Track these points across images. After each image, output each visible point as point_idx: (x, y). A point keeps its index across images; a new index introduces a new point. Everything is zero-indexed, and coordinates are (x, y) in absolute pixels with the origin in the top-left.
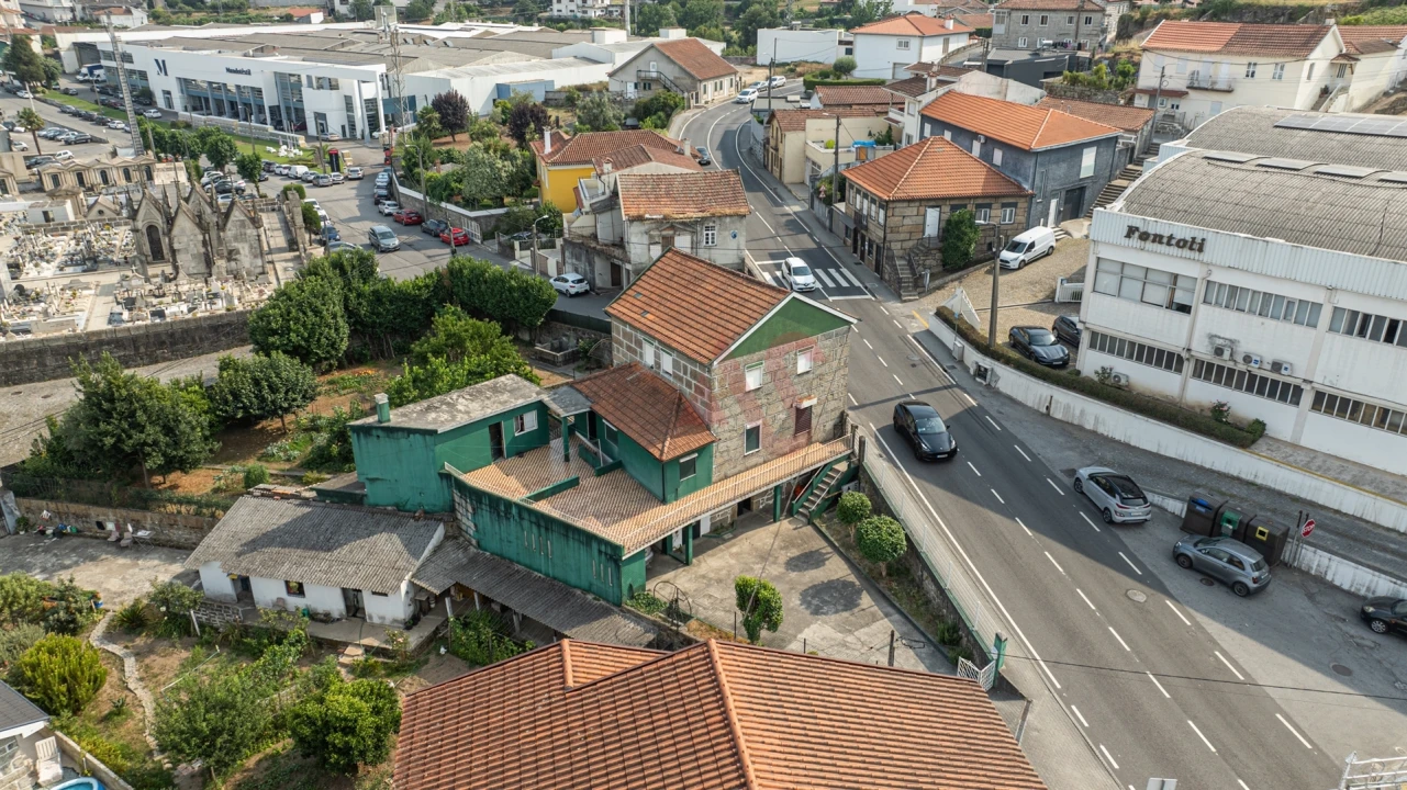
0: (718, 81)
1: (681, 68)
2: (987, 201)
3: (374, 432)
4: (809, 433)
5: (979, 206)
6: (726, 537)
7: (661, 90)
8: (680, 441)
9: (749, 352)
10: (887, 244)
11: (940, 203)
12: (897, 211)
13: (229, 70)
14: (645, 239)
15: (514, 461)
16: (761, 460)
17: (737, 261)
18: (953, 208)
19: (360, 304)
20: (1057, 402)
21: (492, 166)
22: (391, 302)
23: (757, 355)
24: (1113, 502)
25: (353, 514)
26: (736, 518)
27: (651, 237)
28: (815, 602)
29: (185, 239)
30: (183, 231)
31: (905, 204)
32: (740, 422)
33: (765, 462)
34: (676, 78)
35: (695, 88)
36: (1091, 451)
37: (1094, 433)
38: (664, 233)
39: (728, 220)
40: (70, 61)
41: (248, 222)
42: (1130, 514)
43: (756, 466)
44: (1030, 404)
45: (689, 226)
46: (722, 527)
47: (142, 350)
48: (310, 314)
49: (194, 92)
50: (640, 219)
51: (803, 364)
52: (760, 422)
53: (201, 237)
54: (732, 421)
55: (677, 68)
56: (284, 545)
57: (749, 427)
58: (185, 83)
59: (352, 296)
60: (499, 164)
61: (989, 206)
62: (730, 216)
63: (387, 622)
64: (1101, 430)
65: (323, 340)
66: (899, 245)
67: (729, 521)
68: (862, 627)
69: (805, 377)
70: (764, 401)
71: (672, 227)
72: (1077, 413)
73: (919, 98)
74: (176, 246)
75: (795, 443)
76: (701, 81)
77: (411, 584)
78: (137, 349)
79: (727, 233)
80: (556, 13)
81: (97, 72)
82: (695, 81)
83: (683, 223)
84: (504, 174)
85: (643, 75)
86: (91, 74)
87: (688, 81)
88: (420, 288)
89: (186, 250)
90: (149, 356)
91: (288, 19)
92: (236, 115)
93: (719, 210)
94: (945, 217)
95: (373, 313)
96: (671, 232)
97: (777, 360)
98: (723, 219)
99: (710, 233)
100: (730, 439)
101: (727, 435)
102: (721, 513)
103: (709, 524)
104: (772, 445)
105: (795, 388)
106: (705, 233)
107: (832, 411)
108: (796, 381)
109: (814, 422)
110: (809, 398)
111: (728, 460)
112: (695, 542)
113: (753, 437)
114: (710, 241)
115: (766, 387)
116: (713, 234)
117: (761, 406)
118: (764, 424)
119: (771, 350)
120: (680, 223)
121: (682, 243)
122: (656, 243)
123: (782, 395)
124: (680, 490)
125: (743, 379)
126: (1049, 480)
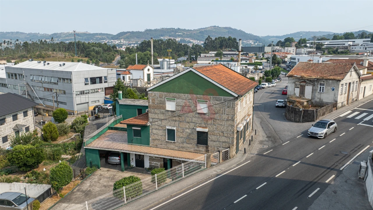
4: (207, 148)
9: (166, 91)
16: (177, 148)
17: (334, 101)
23: (172, 95)
27: (296, 85)
32: (163, 124)
33: (179, 150)
38: (301, 83)
39: (331, 81)
45: (312, 82)
50: (292, 76)
52: (175, 128)
54: (159, 122)
57: (168, 128)
70: (177, 119)
71: (305, 82)
75: (197, 149)
79: (329, 88)
83: (310, 81)
86: (290, 63)
93: (327, 76)
96: (304, 84)
97: (184, 101)
98: (328, 81)
99: (322, 86)
100: (158, 129)
101: (157, 127)
102: (154, 163)
103: (149, 164)
104: (183, 143)
105: (196, 119)
106: (319, 86)
107: (223, 142)
108: (197, 116)
109: (209, 143)
110: (206, 127)
111: (158, 139)
112: (141, 168)
113: (171, 134)
114: (322, 90)
115: (178, 112)
116: (323, 87)
117: (176, 121)
118: (177, 130)
119: (180, 94)
120: (308, 80)
121: (308, 89)
122: (298, 88)
123: (187, 119)
124: (133, 141)
125: (164, 103)
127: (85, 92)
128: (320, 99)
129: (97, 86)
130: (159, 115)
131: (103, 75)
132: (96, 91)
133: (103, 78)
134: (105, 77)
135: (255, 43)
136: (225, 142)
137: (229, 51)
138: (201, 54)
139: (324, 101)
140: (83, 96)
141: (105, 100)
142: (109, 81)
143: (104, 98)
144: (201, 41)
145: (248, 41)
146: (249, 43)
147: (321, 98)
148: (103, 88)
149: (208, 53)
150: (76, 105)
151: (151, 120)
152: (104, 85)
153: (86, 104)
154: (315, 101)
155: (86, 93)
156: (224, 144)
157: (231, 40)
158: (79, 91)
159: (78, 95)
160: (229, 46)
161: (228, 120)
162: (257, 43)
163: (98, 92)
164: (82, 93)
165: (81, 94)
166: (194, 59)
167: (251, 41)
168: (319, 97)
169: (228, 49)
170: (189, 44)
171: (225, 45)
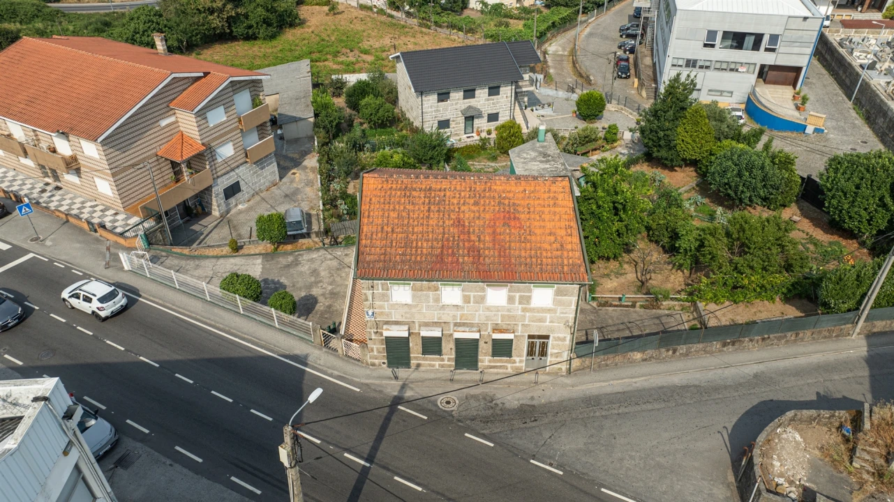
126: (147, 431)
127: (700, 63)
129: (740, 55)
131: (767, 30)
132: (732, 66)
133: (766, 38)
134: (774, 38)
141: (749, 95)
148: (755, 64)
152: (762, 58)
155: (701, 67)
158: (683, 59)
159: (679, 66)
163: (737, 70)
164: (691, 64)
165: (687, 65)
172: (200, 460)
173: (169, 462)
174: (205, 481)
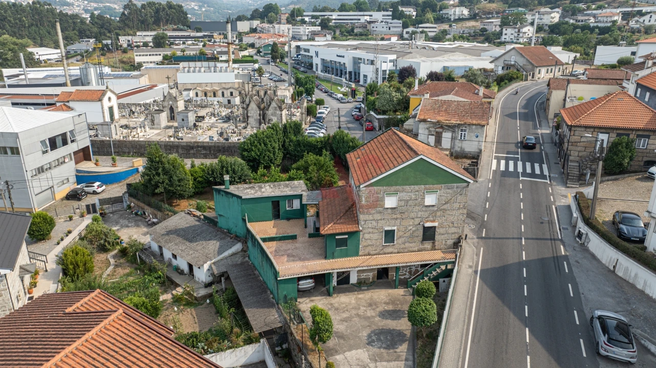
0: (550, 68)
1: (527, 60)
2: (647, 133)
3: (221, 193)
4: (434, 243)
5: (639, 136)
6: (363, 288)
7: (515, 71)
8: (337, 226)
9: (387, 185)
10: (569, 152)
11: (609, 131)
12: (577, 133)
13: (337, 56)
14: (427, 132)
15: (284, 222)
16: (396, 251)
17: (477, 150)
18: (618, 135)
19: (290, 145)
20: (621, 264)
21: (390, 95)
22: (304, 146)
23: (393, 188)
24: (603, 339)
25: (211, 229)
26: (376, 280)
27: (430, 131)
28: (374, 338)
29: (253, 112)
30: (252, 109)
31: (583, 129)
32: (380, 225)
33: (398, 253)
34: (524, 65)
35: (534, 70)
36: (630, 304)
37: (642, 292)
38: (437, 130)
39: (474, 127)
40: (293, 51)
41: (278, 108)
42: (614, 353)
43: (391, 253)
44: (604, 262)
45: (452, 128)
46: (365, 282)
47: (212, 152)
48: (263, 145)
49: (326, 65)
50: (424, 121)
51: (430, 200)
52: (395, 228)
53: (259, 112)
54: (374, 223)
55: (525, 60)
56: (178, 235)
57: (387, 229)
58: (323, 60)
59: (287, 140)
60: (394, 94)
61: (648, 137)
62: (475, 125)
63: (200, 282)
64: (647, 291)
65: (266, 158)
66: (576, 154)
67: (371, 280)
68: (385, 361)
69: (431, 208)
70: (399, 216)
71: (442, 127)
72: (633, 275)
73: (636, 73)
74: (249, 115)
75: (421, 247)
76: (537, 67)
77: (210, 266)
78: (210, 151)
79: (473, 134)
80: (503, 40)
81: (299, 56)
82: (534, 67)
83: (449, 126)
84: (395, 99)
85: (507, 62)
86: (297, 57)
87: (530, 67)
88: (318, 142)
89: (253, 117)
90: (215, 155)
91: (382, 39)
92: (337, 75)
93: (469, 121)
94: (612, 140)
95: (295, 150)
96: (441, 130)
97: (409, 194)
98: (471, 126)
99: (463, 133)
100: (372, 233)
101: (371, 230)
102: (364, 274)
103: (356, 278)
104: (404, 243)
105: (423, 213)
106: (460, 132)
107: (452, 233)
108: (424, 209)
109: (437, 237)
110: (433, 221)
111: (371, 245)
112: (345, 286)
113: (389, 236)
114: (463, 137)
115: (400, 208)
116: (465, 134)
117: (397, 219)
118: (398, 230)
119: (404, 187)
120: (447, 126)
121: (447, 136)
122: (432, 135)
123: (412, 215)
124: (336, 254)
125: (383, 200)
126: (575, 312)
127: (45, 167)
128: (461, 148)
129: (61, 152)
130: (375, 215)
131: (66, 129)
132: (60, 162)
133: (68, 134)
134: (72, 133)
135: (200, 7)
136: (455, 233)
137: (174, 30)
138: (120, 37)
139: (466, 150)
140: (43, 176)
141: (76, 175)
142: (78, 138)
143: (74, 173)
144: (91, 2)
145: (188, 3)
146: (190, 7)
147: (463, 147)
148: (70, 154)
149: (135, 35)
150: (34, 196)
151: (363, 223)
152: (72, 148)
153: (49, 191)
154: (456, 151)
155: (46, 169)
156: (453, 235)
157: (175, 9)
158: (35, 169)
159: (36, 175)
160: (172, 20)
161: (459, 209)
162: (204, 7)
163: (64, 162)
164: (41, 170)
165: (39, 173)
166: (109, 49)
167: (193, 4)
168: (460, 145)
169: (171, 26)
170: (65, 7)
171: (165, 18)
172: (570, 285)
173: (582, 296)
174: (577, 280)
